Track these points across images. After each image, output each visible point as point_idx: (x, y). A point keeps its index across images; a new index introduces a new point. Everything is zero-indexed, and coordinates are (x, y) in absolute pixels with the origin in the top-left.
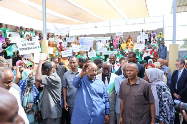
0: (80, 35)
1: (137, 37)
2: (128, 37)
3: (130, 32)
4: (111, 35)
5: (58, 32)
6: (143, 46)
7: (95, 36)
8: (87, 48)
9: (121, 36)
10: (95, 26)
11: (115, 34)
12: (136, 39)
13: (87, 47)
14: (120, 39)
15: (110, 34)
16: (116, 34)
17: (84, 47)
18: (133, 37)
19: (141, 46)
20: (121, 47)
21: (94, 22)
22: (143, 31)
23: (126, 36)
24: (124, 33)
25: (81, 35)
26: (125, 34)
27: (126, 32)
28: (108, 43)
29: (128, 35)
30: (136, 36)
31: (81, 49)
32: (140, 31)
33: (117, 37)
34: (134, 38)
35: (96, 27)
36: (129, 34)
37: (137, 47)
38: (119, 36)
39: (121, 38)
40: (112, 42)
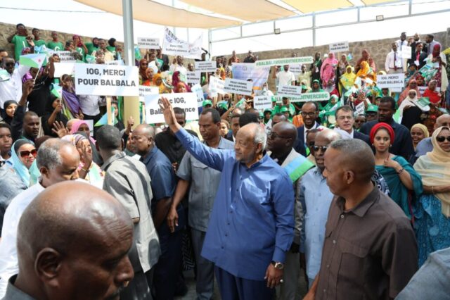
0: (231, 53)
1: (385, 56)
2: (360, 56)
3: (368, 42)
4: (316, 53)
5: (172, 48)
6: (399, 80)
7: (275, 54)
8: (246, 88)
9: (343, 53)
10: (275, 30)
11: (326, 48)
12: (385, 61)
13: (246, 84)
14: (339, 63)
15: (312, 47)
16: (331, 47)
17: (237, 85)
18: (377, 54)
19: (395, 80)
20: (341, 84)
21: (272, 20)
22: (403, 37)
23: (357, 52)
24: (351, 45)
25: (234, 52)
26: (354, 49)
27: (356, 43)
28: (308, 73)
29: (361, 49)
30: (383, 51)
31: (228, 88)
32: (397, 39)
33: (331, 57)
34: (379, 57)
35: (277, 32)
36: (365, 46)
37: (385, 82)
38: (336, 54)
39: (343, 58)
40: (317, 71)
